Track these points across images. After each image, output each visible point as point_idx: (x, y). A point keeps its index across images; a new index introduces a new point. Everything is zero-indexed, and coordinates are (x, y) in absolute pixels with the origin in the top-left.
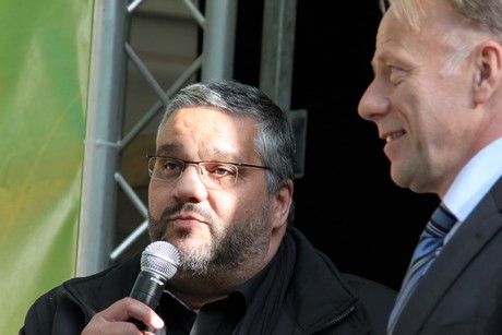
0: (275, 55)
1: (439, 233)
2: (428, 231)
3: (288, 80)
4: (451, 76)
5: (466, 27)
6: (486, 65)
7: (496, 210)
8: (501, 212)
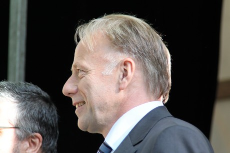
4: (108, 75)
5: (116, 51)
6: (125, 70)
7: (131, 145)
8: (134, 146)
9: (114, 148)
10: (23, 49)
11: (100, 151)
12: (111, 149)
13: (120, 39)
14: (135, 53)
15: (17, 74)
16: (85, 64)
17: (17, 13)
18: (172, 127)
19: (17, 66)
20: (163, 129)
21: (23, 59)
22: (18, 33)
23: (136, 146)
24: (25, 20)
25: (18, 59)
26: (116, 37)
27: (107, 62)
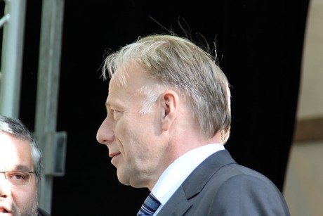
0: (45, 97)
1: (149, 212)
2: (142, 211)
3: (54, 113)
4: (147, 114)
5: (155, 82)
6: (168, 106)
7: (185, 198)
8: (188, 199)
9: (163, 201)
10: (57, 73)
11: (145, 205)
12: (159, 204)
13: (156, 67)
14: (178, 83)
15: (48, 104)
16: (119, 102)
17: (50, 26)
18: (237, 176)
19: (49, 93)
20: (225, 179)
21: (56, 85)
22: (51, 52)
23: (192, 200)
24: (59, 36)
25: (49, 84)
26: (152, 65)
27: (144, 97)
